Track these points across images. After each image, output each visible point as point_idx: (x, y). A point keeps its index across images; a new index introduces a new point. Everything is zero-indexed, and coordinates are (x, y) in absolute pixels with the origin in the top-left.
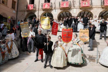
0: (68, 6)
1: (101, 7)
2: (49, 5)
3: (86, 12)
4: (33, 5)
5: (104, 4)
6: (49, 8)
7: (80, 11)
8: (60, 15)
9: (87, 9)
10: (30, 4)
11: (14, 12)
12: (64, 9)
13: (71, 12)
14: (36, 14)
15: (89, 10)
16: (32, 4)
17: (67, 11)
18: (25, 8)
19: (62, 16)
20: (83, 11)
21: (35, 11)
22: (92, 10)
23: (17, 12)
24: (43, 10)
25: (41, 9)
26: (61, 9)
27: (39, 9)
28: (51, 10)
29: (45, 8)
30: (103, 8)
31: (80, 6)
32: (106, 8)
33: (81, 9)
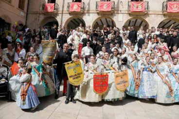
0: (110, 10)
1: (161, 13)
2: (79, 6)
3: (139, 21)
4: (53, 4)
5: (167, 9)
6: (79, 11)
7: (129, 18)
8: (97, 22)
9: (141, 15)
10: (48, 3)
11: (22, 14)
12: (104, 15)
13: (115, 19)
14: (58, 19)
15: (142, 17)
16: (52, 2)
17: (108, 17)
18: (41, 8)
19: (100, 24)
20: (134, 18)
21: (57, 14)
22: (148, 18)
23: (27, 14)
24: (70, 14)
25: (67, 12)
26: (98, 13)
27: (63, 11)
28: (83, 14)
29: (73, 10)
30: (164, 15)
31: (130, 11)
32: (169, 16)
33: (130, 14)
